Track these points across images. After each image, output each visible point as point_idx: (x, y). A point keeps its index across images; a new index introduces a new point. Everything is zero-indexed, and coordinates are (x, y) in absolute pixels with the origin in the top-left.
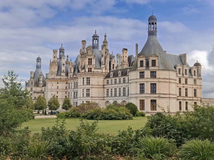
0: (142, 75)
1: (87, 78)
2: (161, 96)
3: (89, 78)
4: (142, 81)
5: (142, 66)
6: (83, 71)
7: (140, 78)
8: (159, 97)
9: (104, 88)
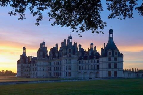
0: (110, 59)
1: (69, 60)
2: (119, 70)
3: (70, 60)
4: (110, 62)
5: (110, 54)
6: (66, 56)
7: (109, 61)
8: (118, 70)
9: (77, 65)
